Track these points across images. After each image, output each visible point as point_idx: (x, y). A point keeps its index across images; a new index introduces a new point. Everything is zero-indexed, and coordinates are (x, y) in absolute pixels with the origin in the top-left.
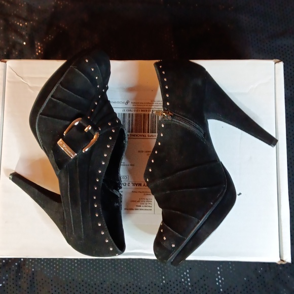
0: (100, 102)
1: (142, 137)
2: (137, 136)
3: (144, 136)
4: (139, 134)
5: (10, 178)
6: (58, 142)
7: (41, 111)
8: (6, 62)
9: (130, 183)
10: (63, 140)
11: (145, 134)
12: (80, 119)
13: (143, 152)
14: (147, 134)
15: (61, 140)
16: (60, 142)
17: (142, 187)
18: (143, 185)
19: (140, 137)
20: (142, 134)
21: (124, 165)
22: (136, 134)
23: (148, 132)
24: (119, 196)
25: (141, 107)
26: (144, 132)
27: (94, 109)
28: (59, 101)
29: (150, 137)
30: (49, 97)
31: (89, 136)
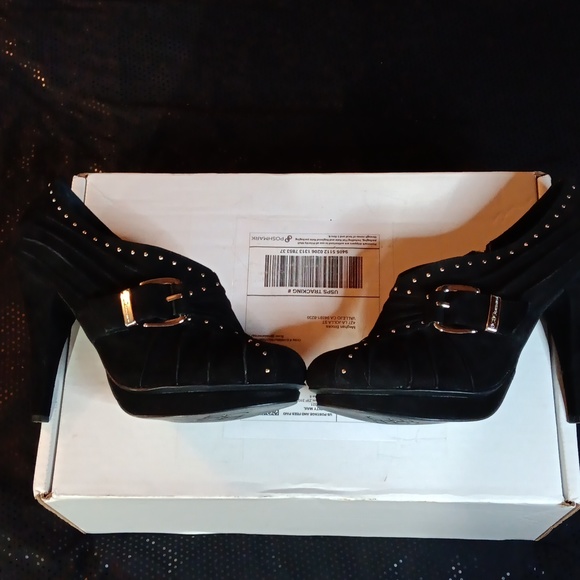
1: (314, 294)
2: (305, 292)
3: (317, 292)
4: (310, 289)
8: (86, 177)
14: (322, 289)
19: (311, 294)
20: (314, 288)
22: (304, 289)
23: (325, 286)
25: (313, 246)
26: (317, 286)
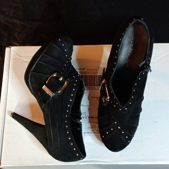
0: (68, 64)
1: (93, 89)
2: (90, 88)
3: (94, 88)
4: (92, 87)
5: (11, 116)
6: (43, 87)
7: (32, 70)
9: (87, 117)
10: (46, 86)
11: (95, 87)
12: (56, 73)
13: (94, 98)
14: (96, 87)
15: (44, 86)
16: (44, 87)
17: (94, 119)
18: (95, 117)
19: (92, 89)
20: (93, 87)
21: (82, 106)
22: (90, 87)
23: (97, 86)
24: (80, 123)
25: (92, 71)
26: (94, 86)
27: (64, 68)
28: (43, 63)
29: (98, 89)
30: (37, 61)
31: (62, 83)
